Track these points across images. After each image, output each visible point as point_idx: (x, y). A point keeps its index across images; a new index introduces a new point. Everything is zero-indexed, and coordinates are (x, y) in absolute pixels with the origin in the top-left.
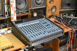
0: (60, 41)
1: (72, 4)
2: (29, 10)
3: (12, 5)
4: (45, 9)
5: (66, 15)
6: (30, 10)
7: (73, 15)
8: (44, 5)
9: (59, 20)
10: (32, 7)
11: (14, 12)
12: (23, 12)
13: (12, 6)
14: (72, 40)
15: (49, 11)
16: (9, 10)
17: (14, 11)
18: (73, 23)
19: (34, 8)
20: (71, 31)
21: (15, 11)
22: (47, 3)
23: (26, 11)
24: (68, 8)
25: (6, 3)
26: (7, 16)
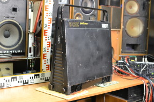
1: (140, 46)
3: (46, 32)
5: (134, 60)
7: (146, 59)
9: (122, 68)
11: (48, 46)
13: (46, 34)
14: (149, 101)
17: (48, 43)
18: (149, 72)
20: (147, 83)
21: (50, 42)
24: (135, 53)
26: (31, 55)
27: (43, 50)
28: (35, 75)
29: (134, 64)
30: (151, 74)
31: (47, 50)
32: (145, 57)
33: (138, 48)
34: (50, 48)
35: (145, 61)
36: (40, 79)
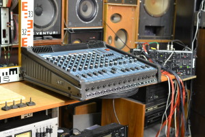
0: (147, 110)
1: (165, 28)
2: (63, 31)
3: (25, 5)
4: (100, 33)
5: (156, 48)
6: (65, 31)
7: (172, 46)
8: (100, 23)
10: (70, 24)
11: (30, 26)
12: (46, 35)
13: (25, 8)
14: (176, 105)
15: (110, 41)
16: (12, 24)
17: (30, 23)
18: (175, 65)
19: (74, 27)
21: (31, 21)
22: (105, 19)
23: (54, 33)
24: (157, 38)
25: (5, 5)
26: (6, 42)
27: (22, 33)
28: (11, 70)
29: (155, 53)
30: (178, 68)
31: (27, 33)
32: (170, 44)
33: (162, 31)
34: (32, 30)
35: (171, 50)
36: (18, 75)
